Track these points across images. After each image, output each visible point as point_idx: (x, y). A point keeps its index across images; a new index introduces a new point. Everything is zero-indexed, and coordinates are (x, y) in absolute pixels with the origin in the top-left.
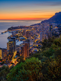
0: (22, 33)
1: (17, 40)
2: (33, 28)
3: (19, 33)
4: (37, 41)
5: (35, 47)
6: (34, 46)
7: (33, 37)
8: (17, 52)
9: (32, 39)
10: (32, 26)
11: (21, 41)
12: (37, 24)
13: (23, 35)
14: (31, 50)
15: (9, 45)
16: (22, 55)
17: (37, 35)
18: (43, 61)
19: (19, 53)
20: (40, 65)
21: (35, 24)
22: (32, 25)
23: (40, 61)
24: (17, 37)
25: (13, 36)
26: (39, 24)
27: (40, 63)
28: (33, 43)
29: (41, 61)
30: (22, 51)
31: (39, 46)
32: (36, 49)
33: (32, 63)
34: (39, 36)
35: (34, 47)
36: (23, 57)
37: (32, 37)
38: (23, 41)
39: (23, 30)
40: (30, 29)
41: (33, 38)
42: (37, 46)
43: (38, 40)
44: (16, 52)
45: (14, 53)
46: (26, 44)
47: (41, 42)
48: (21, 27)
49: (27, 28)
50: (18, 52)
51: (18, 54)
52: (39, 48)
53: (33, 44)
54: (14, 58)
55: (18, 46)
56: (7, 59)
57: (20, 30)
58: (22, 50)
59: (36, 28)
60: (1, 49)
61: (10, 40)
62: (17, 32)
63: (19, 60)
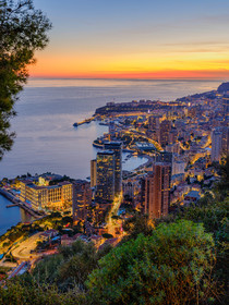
0: (146, 127)
1: (125, 151)
2: (186, 111)
3: (136, 125)
4: (199, 161)
5: (191, 180)
6: (188, 179)
7: (184, 144)
8: (125, 196)
9: (183, 152)
10: (184, 103)
11: (141, 155)
12: (201, 95)
13: (147, 134)
14: (176, 193)
15: (99, 171)
16: (142, 210)
17: (200, 138)
18: (222, 239)
19: (131, 200)
20: (209, 252)
21: (197, 96)
22: (183, 99)
23: (209, 237)
24: (127, 140)
25: (113, 137)
26: (210, 96)
27: (209, 243)
28: (185, 165)
29: (214, 236)
30: (142, 194)
31: (206, 178)
32: (194, 189)
33: (180, 243)
34: (209, 141)
35: (189, 183)
36: (147, 217)
37: (181, 145)
38: (148, 157)
39: (148, 114)
40: (175, 114)
41: (184, 149)
42: (200, 177)
43: (202, 156)
44: (121, 195)
45: (116, 199)
46: (158, 168)
47: (214, 165)
48: (143, 106)
49: (166, 107)
50: (127, 197)
51: (127, 204)
52: (206, 185)
53: (186, 170)
54: (115, 217)
55: (128, 175)
56: (89, 220)
57: (139, 115)
58: (143, 189)
59: (198, 111)
60: (72, 180)
61: (102, 151)
62: (127, 123)
63: (132, 225)
